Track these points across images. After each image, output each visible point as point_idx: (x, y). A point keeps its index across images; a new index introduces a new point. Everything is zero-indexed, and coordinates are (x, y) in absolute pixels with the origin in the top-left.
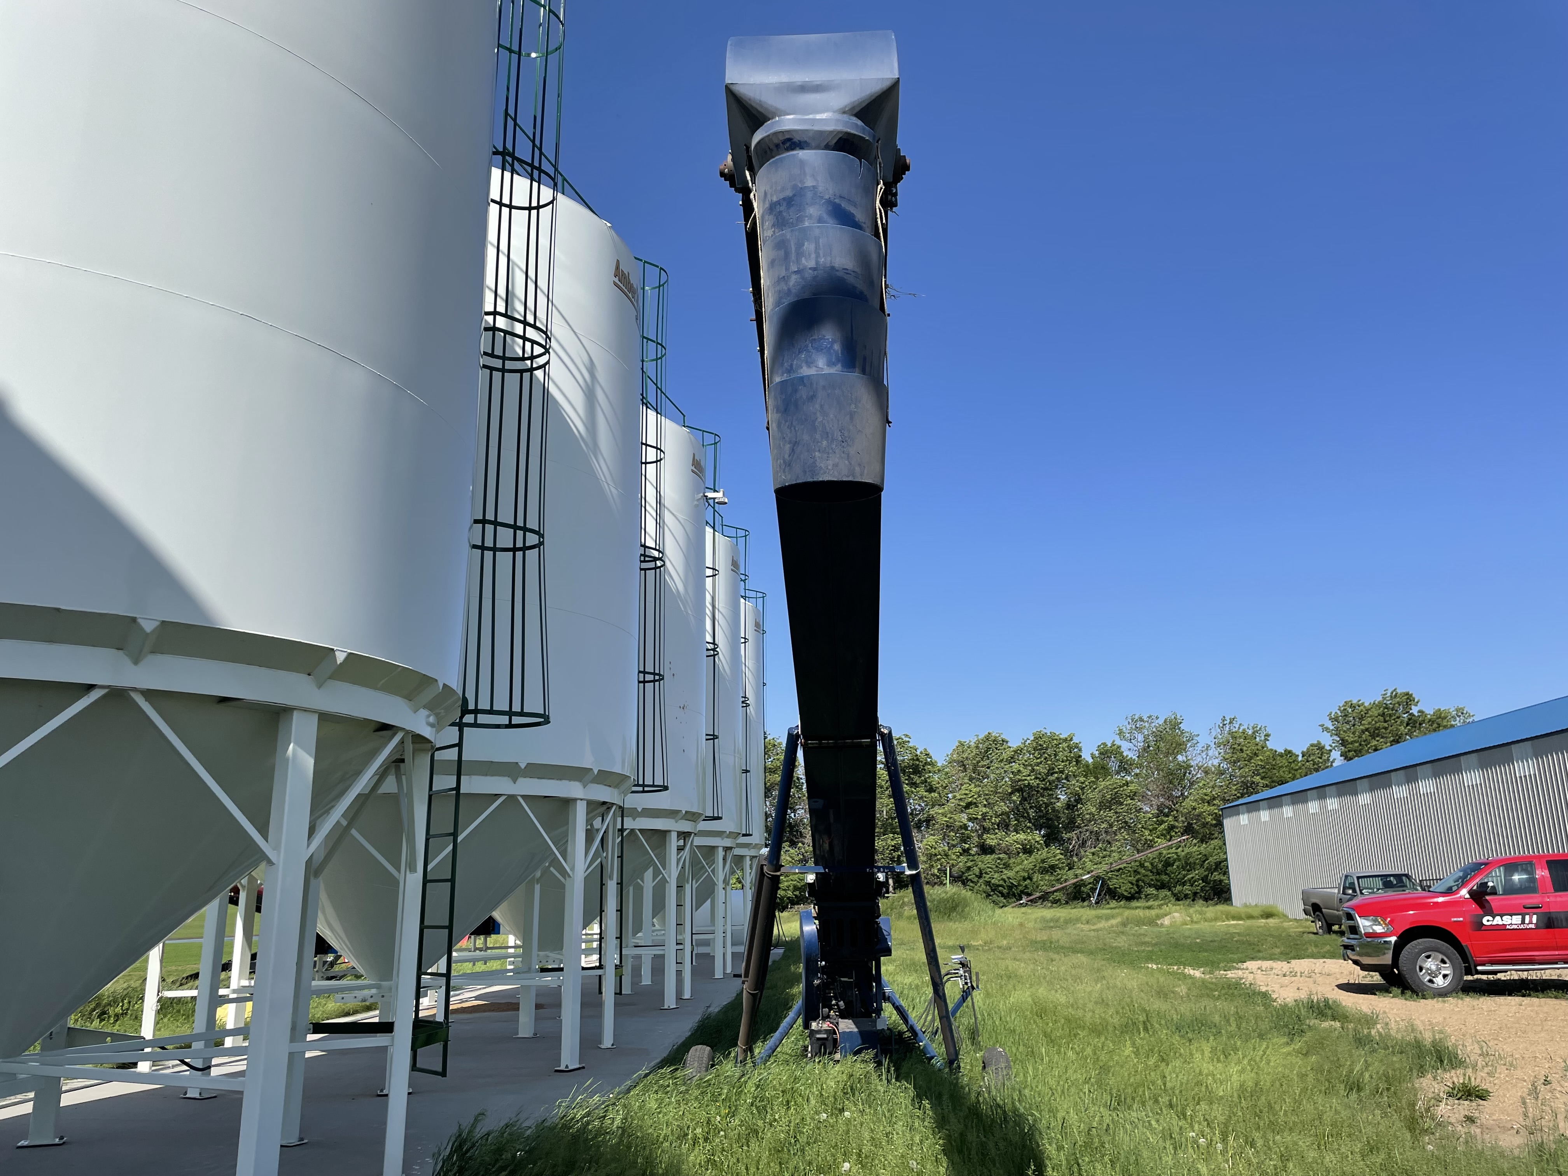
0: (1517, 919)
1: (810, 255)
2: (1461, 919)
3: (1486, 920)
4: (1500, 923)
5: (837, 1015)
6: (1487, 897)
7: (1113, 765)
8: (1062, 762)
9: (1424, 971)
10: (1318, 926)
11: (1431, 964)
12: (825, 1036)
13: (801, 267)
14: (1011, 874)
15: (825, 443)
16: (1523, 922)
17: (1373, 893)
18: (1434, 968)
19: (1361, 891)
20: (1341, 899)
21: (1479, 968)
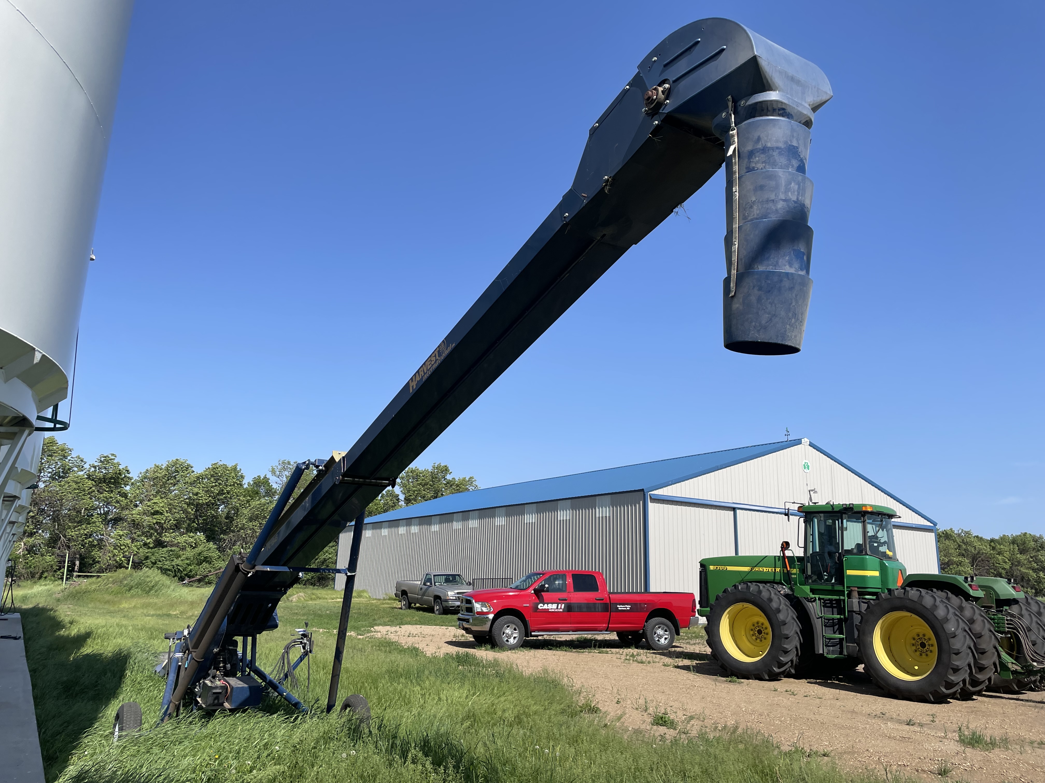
0: (554, 606)
1: (794, 192)
2: (528, 605)
3: (540, 606)
4: (547, 608)
5: (222, 675)
6: (542, 593)
7: (262, 490)
8: (230, 486)
9: (505, 635)
10: (403, 604)
11: (508, 631)
12: (220, 691)
13: (788, 198)
14: (178, 562)
15: (793, 320)
16: (557, 608)
17: (441, 585)
18: (510, 633)
19: (435, 583)
20: (421, 588)
21: (533, 633)
